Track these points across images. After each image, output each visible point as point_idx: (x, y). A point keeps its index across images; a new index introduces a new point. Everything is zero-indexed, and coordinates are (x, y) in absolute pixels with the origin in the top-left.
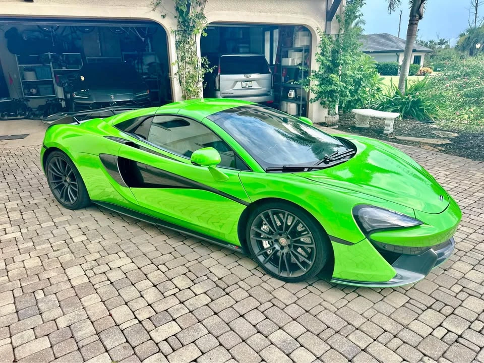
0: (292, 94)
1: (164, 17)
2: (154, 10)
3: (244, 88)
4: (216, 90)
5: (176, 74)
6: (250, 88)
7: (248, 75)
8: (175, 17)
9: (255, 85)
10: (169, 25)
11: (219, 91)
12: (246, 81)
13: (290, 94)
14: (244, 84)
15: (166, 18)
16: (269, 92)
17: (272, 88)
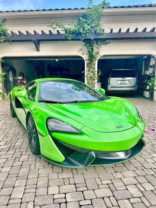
0: (148, 87)
1: (83, 54)
2: (79, 52)
3: (121, 84)
4: (108, 84)
5: (86, 76)
6: (125, 84)
7: (124, 78)
8: (88, 54)
9: (127, 82)
10: (85, 57)
11: (109, 84)
12: (123, 81)
13: (147, 88)
14: (122, 82)
15: (84, 55)
16: (135, 86)
17: (136, 84)
